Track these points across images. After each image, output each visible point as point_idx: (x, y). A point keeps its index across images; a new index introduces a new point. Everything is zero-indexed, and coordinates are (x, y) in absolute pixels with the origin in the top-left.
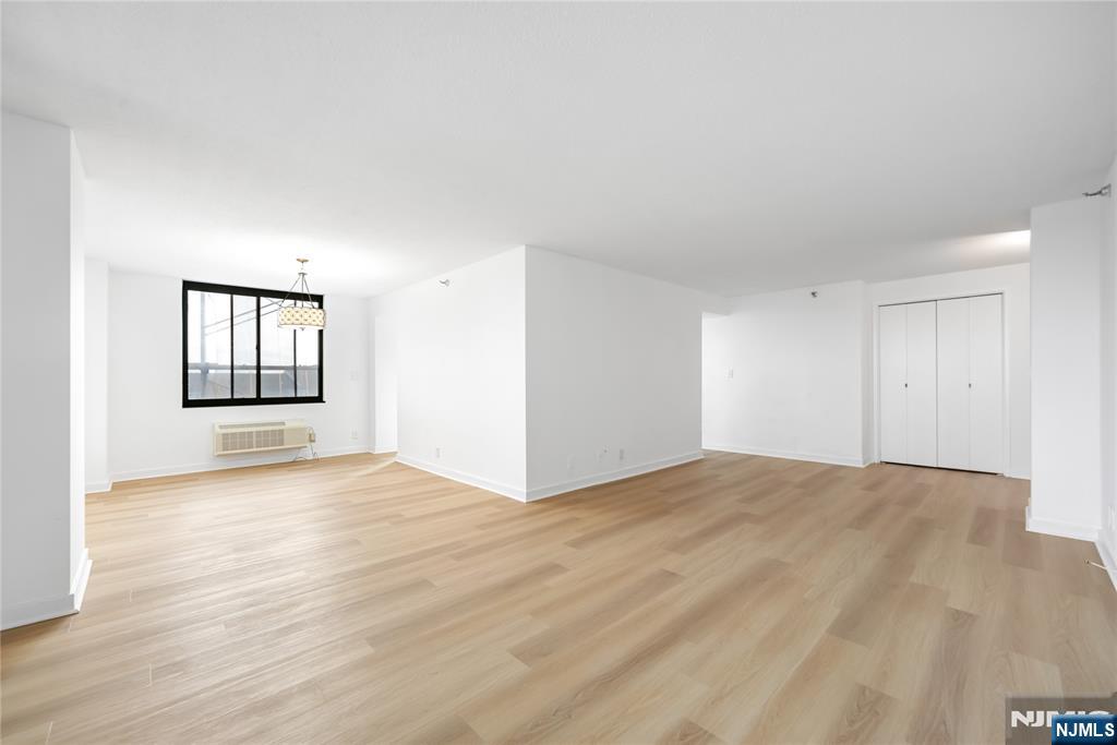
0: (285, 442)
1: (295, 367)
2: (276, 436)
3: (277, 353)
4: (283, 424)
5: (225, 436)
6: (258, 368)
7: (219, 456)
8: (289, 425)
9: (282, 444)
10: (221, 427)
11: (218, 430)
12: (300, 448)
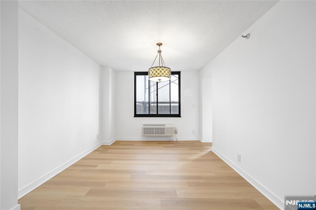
0: (165, 133)
1: (170, 103)
2: (161, 130)
3: (163, 97)
4: (164, 125)
5: (145, 129)
6: (157, 103)
7: (143, 136)
8: (167, 126)
9: (164, 134)
10: (144, 125)
11: (143, 126)
12: (171, 136)
